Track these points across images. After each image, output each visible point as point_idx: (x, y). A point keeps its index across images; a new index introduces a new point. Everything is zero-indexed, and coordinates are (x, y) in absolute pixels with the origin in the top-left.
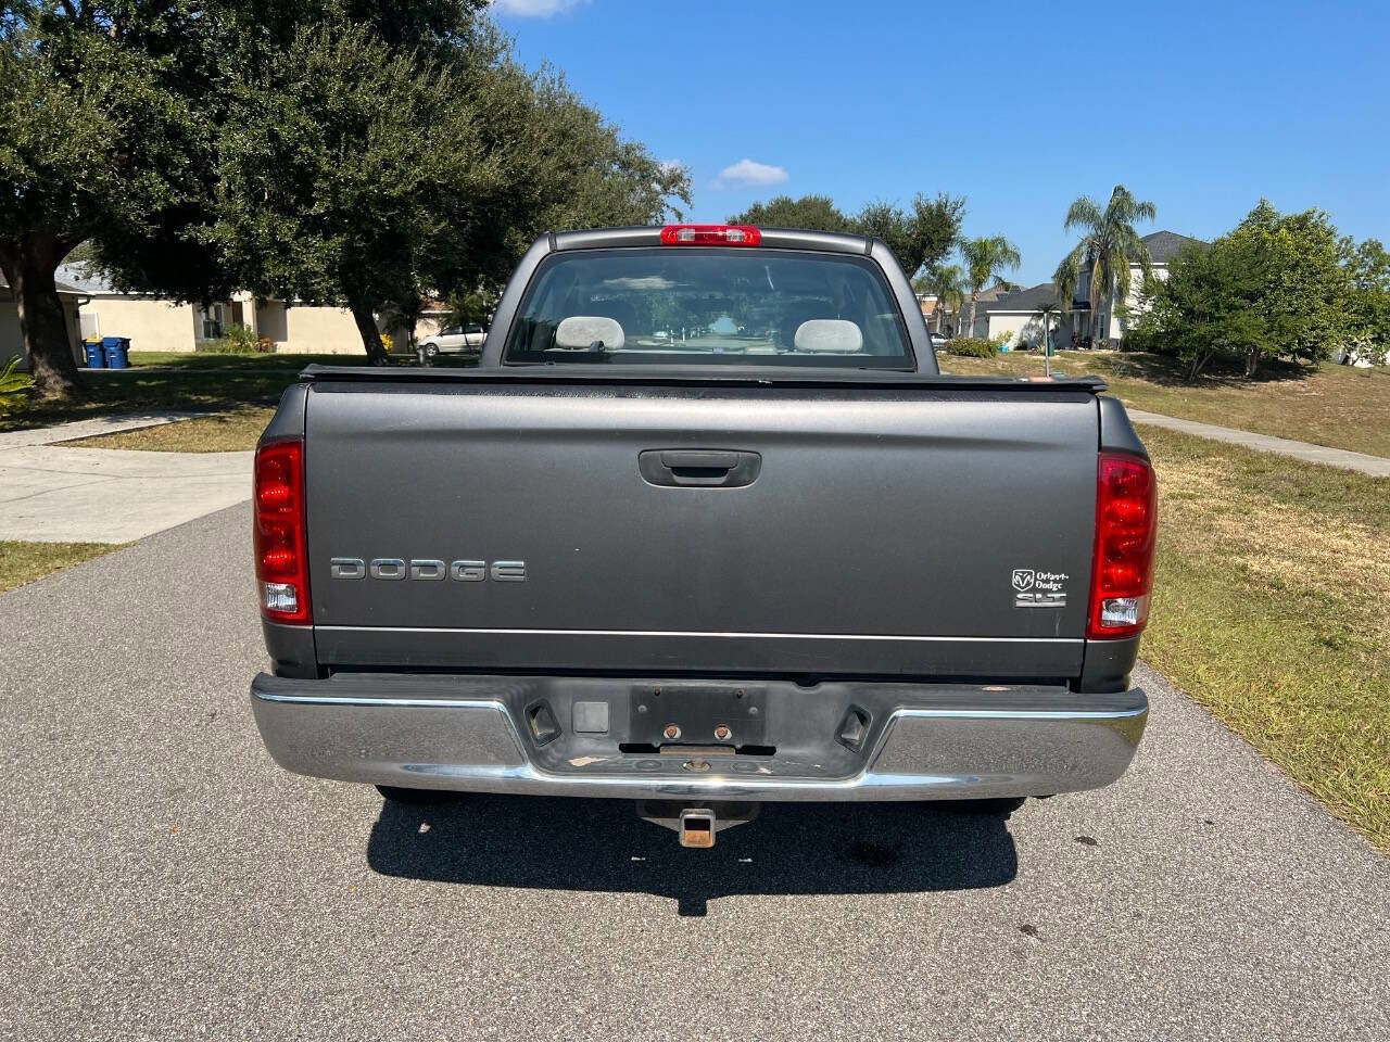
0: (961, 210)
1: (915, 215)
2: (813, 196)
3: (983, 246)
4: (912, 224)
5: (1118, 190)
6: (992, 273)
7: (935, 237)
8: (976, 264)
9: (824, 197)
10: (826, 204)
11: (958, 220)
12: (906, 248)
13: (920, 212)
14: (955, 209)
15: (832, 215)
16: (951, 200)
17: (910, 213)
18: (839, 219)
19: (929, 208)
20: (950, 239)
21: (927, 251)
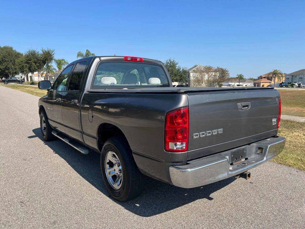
0: (54, 52)
1: (42, 53)
2: (7, 46)
3: (60, 61)
4: (41, 55)
5: (87, 50)
6: (63, 67)
7: (48, 58)
8: (58, 65)
9: (10, 46)
10: (11, 48)
11: (53, 55)
12: (41, 60)
13: (43, 52)
14: (52, 52)
15: (13, 51)
16: (51, 50)
17: (41, 52)
18: (16, 52)
19: (46, 51)
20: (52, 59)
21: (47, 61)
